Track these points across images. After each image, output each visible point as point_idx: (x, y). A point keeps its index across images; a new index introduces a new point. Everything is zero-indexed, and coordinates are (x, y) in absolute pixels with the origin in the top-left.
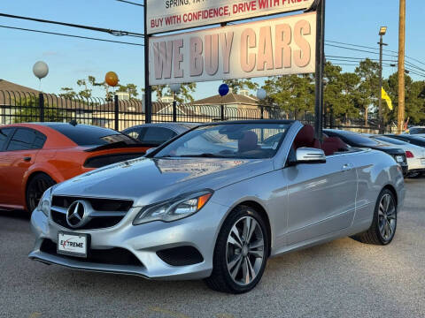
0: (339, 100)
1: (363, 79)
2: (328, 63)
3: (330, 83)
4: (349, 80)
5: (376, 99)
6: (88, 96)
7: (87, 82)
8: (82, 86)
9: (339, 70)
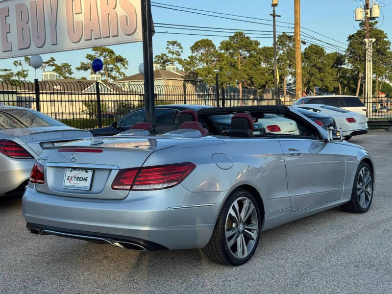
0: (258, 72)
1: (281, 52)
2: (248, 38)
3: (251, 56)
4: (268, 53)
5: (294, 70)
6: (25, 76)
7: (23, 63)
8: (18, 66)
9: (257, 43)
